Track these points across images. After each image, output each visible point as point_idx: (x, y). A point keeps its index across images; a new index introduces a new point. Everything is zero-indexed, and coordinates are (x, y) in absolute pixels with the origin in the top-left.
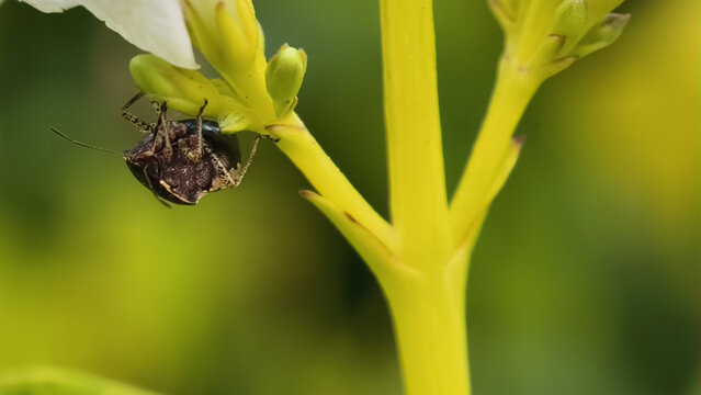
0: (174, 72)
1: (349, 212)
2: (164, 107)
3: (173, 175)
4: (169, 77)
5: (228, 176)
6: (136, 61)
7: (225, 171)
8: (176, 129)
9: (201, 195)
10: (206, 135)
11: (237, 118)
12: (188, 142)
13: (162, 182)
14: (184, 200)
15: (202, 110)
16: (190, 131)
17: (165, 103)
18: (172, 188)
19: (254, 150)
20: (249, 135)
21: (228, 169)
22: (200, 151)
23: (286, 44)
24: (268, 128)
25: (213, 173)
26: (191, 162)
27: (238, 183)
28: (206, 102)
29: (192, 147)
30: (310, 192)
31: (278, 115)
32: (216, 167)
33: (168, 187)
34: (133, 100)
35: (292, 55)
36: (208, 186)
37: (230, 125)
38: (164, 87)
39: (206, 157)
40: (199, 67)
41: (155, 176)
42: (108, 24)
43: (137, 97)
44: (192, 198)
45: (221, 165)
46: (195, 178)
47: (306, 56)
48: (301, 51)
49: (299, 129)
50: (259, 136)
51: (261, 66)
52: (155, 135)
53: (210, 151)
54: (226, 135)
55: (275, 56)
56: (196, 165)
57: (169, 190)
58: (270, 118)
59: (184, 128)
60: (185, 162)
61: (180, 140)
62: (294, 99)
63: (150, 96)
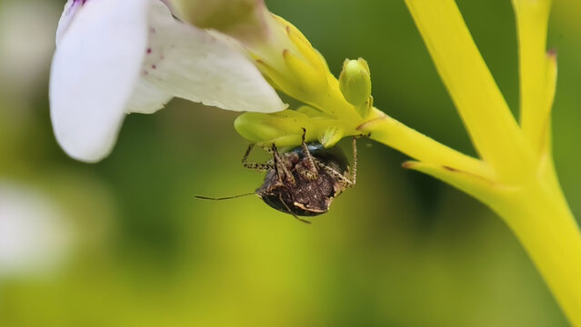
0: (270, 118)
1: (447, 165)
2: (274, 148)
3: (302, 195)
4: (269, 124)
5: (345, 179)
6: (238, 122)
7: (340, 176)
8: (290, 158)
9: (329, 202)
10: (314, 154)
11: (333, 132)
12: (303, 165)
13: (296, 204)
14: (318, 211)
15: (304, 138)
16: (301, 156)
17: (274, 145)
18: (305, 205)
19: (355, 150)
20: (347, 140)
21: (342, 174)
22: (314, 169)
23: (347, 60)
24: (358, 128)
25: (332, 182)
26: (312, 181)
27: (355, 182)
28: (305, 130)
29: (308, 167)
30: (410, 162)
31: (363, 115)
32: (333, 176)
33: (301, 206)
34: (248, 153)
35: (355, 66)
36: (332, 193)
37: (330, 140)
38: (268, 133)
39: (321, 171)
40: (287, 106)
41: (289, 200)
42: (204, 103)
43: (250, 148)
44: (323, 207)
45: (336, 173)
46: (320, 191)
47: (366, 62)
48: (361, 59)
49: (382, 118)
50: (354, 137)
51: (334, 84)
52: (276, 169)
53: (323, 165)
54: (329, 148)
55: (342, 73)
56: (316, 181)
57: (304, 208)
58: (358, 120)
59: (296, 155)
60: (307, 182)
61: (297, 166)
62: (370, 98)
63: (260, 144)
